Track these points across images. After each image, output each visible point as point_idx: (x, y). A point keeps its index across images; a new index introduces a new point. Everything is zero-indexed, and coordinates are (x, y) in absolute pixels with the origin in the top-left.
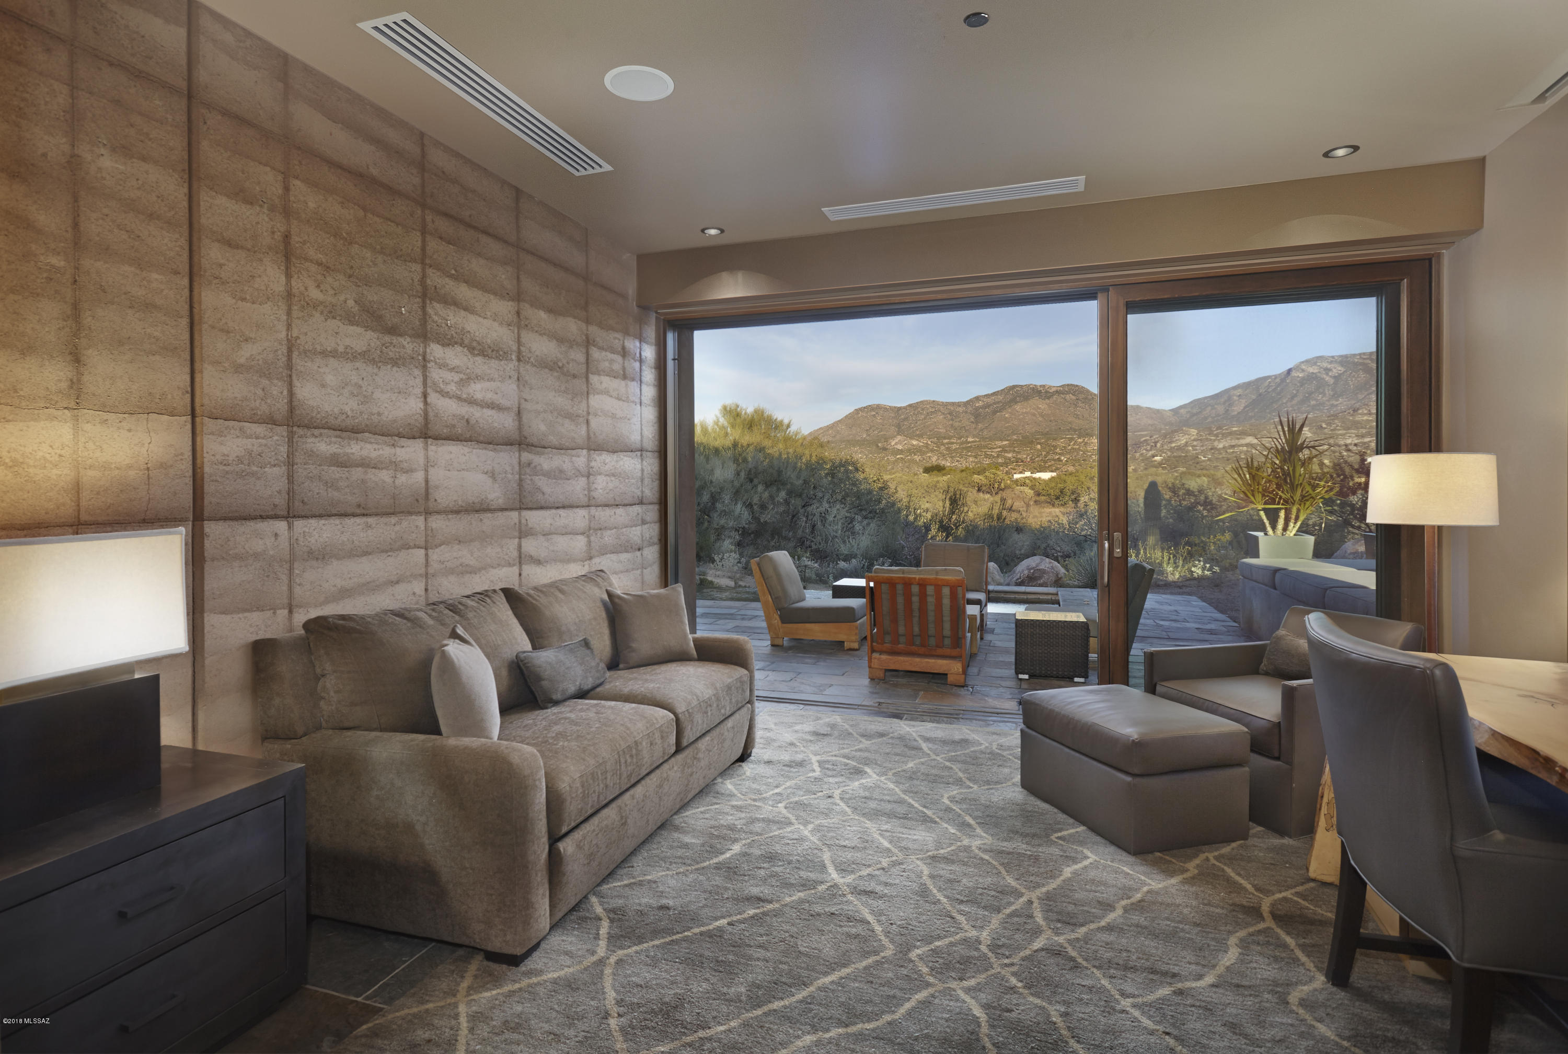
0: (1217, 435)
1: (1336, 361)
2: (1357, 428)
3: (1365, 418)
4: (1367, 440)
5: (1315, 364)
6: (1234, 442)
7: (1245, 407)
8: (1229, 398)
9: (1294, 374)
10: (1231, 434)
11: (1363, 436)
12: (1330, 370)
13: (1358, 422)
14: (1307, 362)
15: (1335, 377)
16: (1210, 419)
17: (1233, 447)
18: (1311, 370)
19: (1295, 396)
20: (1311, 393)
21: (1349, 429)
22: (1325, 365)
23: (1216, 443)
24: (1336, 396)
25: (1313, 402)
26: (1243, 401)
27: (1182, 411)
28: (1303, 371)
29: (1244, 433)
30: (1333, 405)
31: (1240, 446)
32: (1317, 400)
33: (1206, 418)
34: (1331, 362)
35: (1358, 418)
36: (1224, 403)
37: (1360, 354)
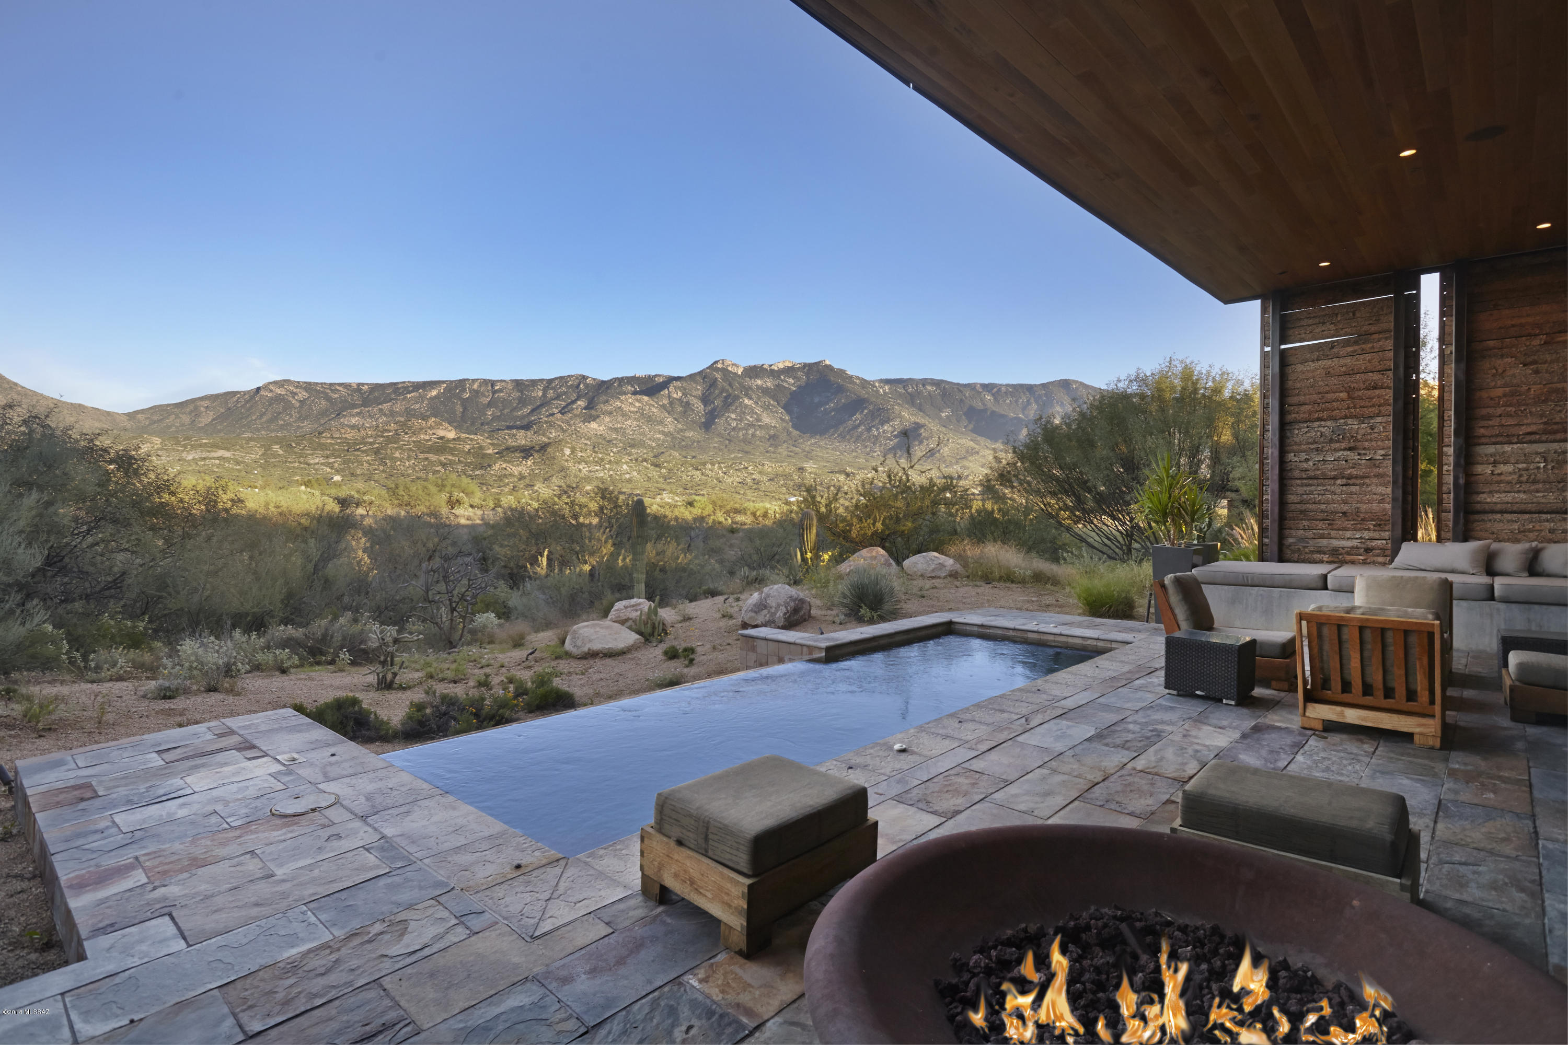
0: (185, 446)
1: (301, 387)
2: (322, 450)
3: (329, 441)
4: (332, 460)
5: (283, 386)
6: (204, 455)
7: (214, 420)
8: (196, 408)
9: (262, 392)
10: (201, 446)
11: (328, 457)
12: (296, 394)
13: (323, 444)
14: (275, 383)
15: (300, 401)
16: (173, 429)
17: (204, 459)
18: (279, 391)
19: (264, 414)
20: (279, 413)
21: (315, 450)
22: (292, 388)
23: (184, 455)
24: (301, 419)
25: (281, 422)
26: (212, 413)
27: (139, 416)
28: (271, 391)
29: (216, 446)
30: (298, 427)
31: (211, 459)
32: (284, 421)
33: (170, 427)
34: (297, 387)
35: (323, 441)
36: (190, 413)
37: (322, 384)
